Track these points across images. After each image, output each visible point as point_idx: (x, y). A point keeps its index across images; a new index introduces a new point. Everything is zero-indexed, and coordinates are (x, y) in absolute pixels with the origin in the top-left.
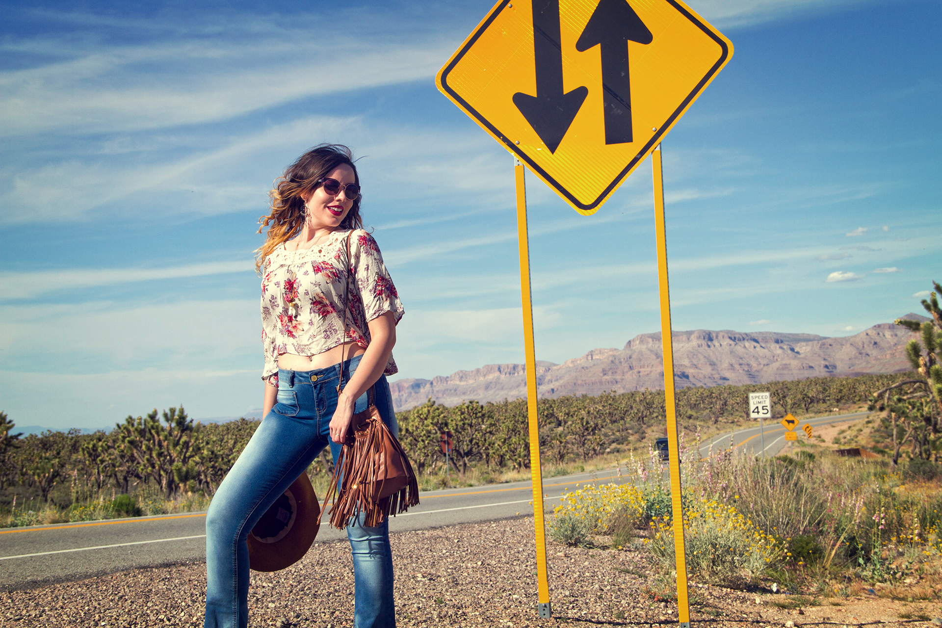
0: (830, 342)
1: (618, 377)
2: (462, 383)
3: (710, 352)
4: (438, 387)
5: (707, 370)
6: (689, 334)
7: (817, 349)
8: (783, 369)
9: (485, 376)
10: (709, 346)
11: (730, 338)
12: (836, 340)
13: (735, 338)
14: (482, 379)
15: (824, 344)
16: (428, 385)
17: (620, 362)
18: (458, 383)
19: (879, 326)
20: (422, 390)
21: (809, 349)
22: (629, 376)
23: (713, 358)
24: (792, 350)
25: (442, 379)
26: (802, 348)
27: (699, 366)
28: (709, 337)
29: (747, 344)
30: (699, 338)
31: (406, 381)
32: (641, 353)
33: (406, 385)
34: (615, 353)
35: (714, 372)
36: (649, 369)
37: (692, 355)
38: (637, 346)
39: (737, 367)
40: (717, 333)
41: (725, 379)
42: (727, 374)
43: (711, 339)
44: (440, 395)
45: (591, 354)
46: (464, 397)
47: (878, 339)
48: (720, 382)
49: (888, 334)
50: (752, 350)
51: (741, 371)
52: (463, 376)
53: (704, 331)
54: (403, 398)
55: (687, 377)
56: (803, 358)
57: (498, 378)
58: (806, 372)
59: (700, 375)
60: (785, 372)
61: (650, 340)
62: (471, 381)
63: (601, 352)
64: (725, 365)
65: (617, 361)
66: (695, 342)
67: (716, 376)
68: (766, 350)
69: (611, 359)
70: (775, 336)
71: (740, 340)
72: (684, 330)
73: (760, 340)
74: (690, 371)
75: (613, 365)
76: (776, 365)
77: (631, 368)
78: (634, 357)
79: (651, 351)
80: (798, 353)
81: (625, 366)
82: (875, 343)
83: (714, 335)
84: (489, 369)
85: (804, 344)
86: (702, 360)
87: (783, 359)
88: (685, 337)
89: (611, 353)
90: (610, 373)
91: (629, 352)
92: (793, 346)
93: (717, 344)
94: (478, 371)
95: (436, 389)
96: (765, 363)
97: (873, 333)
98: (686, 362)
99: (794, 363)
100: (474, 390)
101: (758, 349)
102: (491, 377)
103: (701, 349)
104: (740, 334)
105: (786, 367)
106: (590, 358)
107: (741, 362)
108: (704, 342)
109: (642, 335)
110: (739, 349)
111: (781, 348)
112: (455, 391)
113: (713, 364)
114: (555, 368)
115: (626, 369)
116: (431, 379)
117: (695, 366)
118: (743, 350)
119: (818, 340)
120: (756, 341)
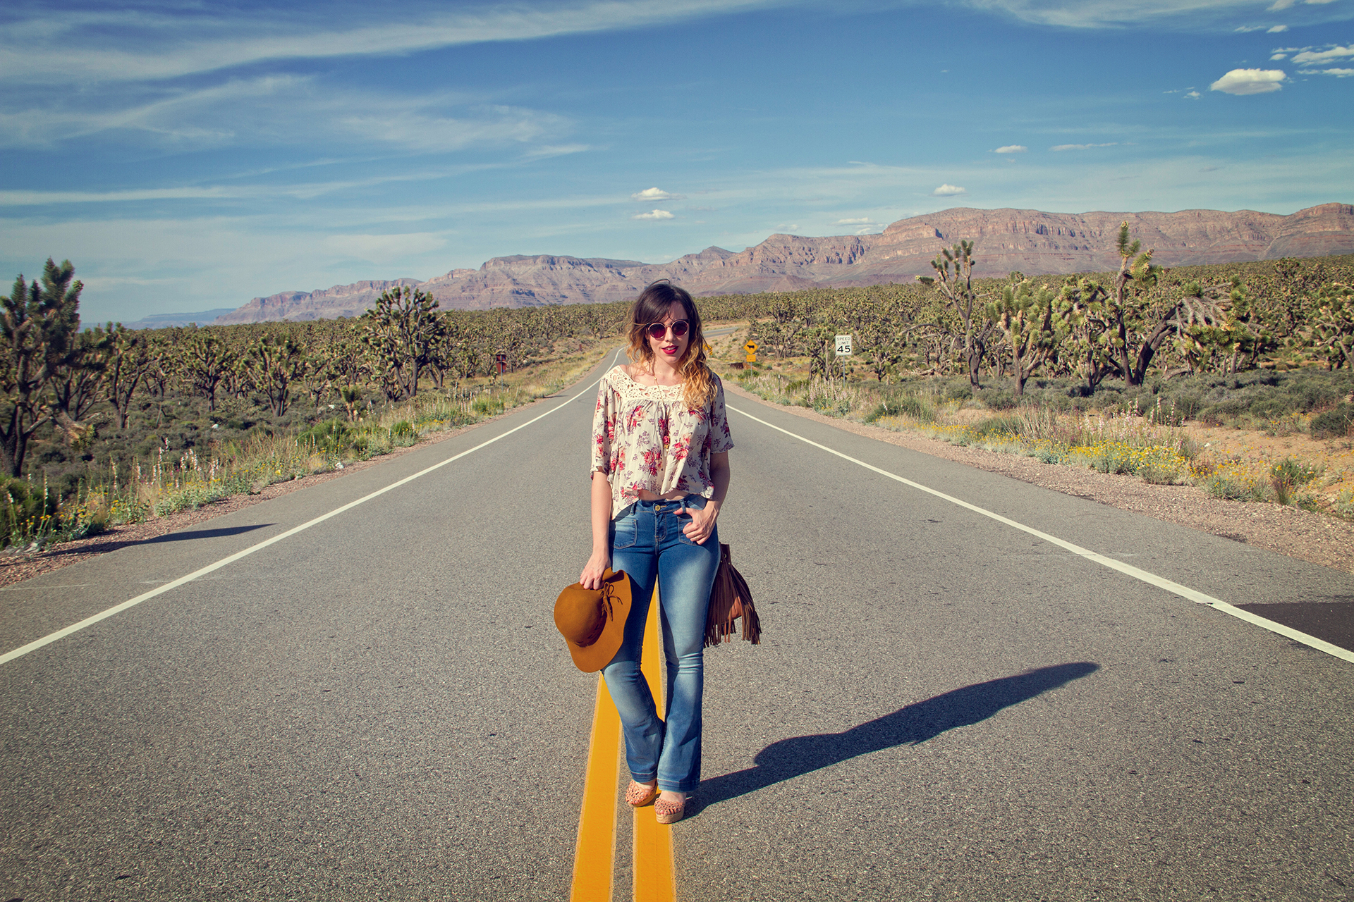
0: (649, 267)
1: (475, 294)
2: (338, 297)
3: (553, 274)
4: (317, 299)
5: (550, 289)
6: (535, 258)
7: (639, 273)
8: (612, 290)
9: (359, 290)
10: (552, 269)
11: (569, 262)
12: (654, 266)
13: (574, 263)
14: (356, 293)
15: (645, 270)
16: (308, 298)
17: (477, 281)
18: (335, 296)
19: (689, 256)
20: (303, 302)
21: (633, 273)
22: (485, 293)
23: (555, 279)
24: (620, 274)
25: (319, 292)
26: (628, 273)
27: (543, 285)
28: (552, 261)
29: (583, 268)
30: (543, 262)
31: (289, 293)
32: (494, 273)
33: (288, 297)
34: (472, 273)
35: (555, 291)
36: (501, 287)
37: (537, 276)
38: (491, 267)
39: (574, 287)
40: (559, 258)
41: (564, 297)
42: (566, 293)
43: (553, 263)
44: (319, 306)
45: (452, 273)
46: (340, 308)
47: (687, 267)
48: (561, 299)
49: (695, 262)
50: (587, 273)
51: (578, 291)
52: (339, 290)
53: (548, 256)
54: (286, 308)
55: (533, 295)
56: (629, 281)
57: (371, 292)
58: (630, 292)
59: (544, 294)
60: (613, 292)
61: (502, 262)
62: (347, 295)
63: (460, 271)
64: (565, 285)
65: (474, 280)
66: (540, 265)
67: (557, 294)
68: (598, 274)
69: (469, 278)
70: (606, 262)
71: (577, 264)
72: (531, 254)
73: (594, 265)
74: (536, 290)
75: (472, 283)
76: (606, 286)
77: (486, 286)
78: (488, 276)
79: (503, 272)
80: (624, 276)
81: (481, 285)
82: (685, 270)
83: (556, 259)
84: (363, 284)
85: (629, 269)
86: (546, 281)
87: (611, 281)
88: (531, 261)
89: (469, 273)
90: (468, 290)
91: (484, 273)
92: (621, 271)
93: (558, 268)
94: (353, 286)
95: (315, 301)
96: (598, 284)
97: (683, 261)
98: (533, 282)
99: (621, 285)
100: (349, 303)
101: (592, 272)
102: (364, 291)
103: (545, 272)
104: (577, 259)
105: (614, 287)
106: (450, 277)
107: (578, 283)
108: (548, 266)
109: (496, 258)
110: (577, 272)
111: (611, 272)
112: (332, 303)
113: (554, 284)
114: (420, 284)
115: (482, 287)
116: (311, 292)
117: (540, 286)
118: (580, 273)
119: (641, 266)
120: (590, 266)
